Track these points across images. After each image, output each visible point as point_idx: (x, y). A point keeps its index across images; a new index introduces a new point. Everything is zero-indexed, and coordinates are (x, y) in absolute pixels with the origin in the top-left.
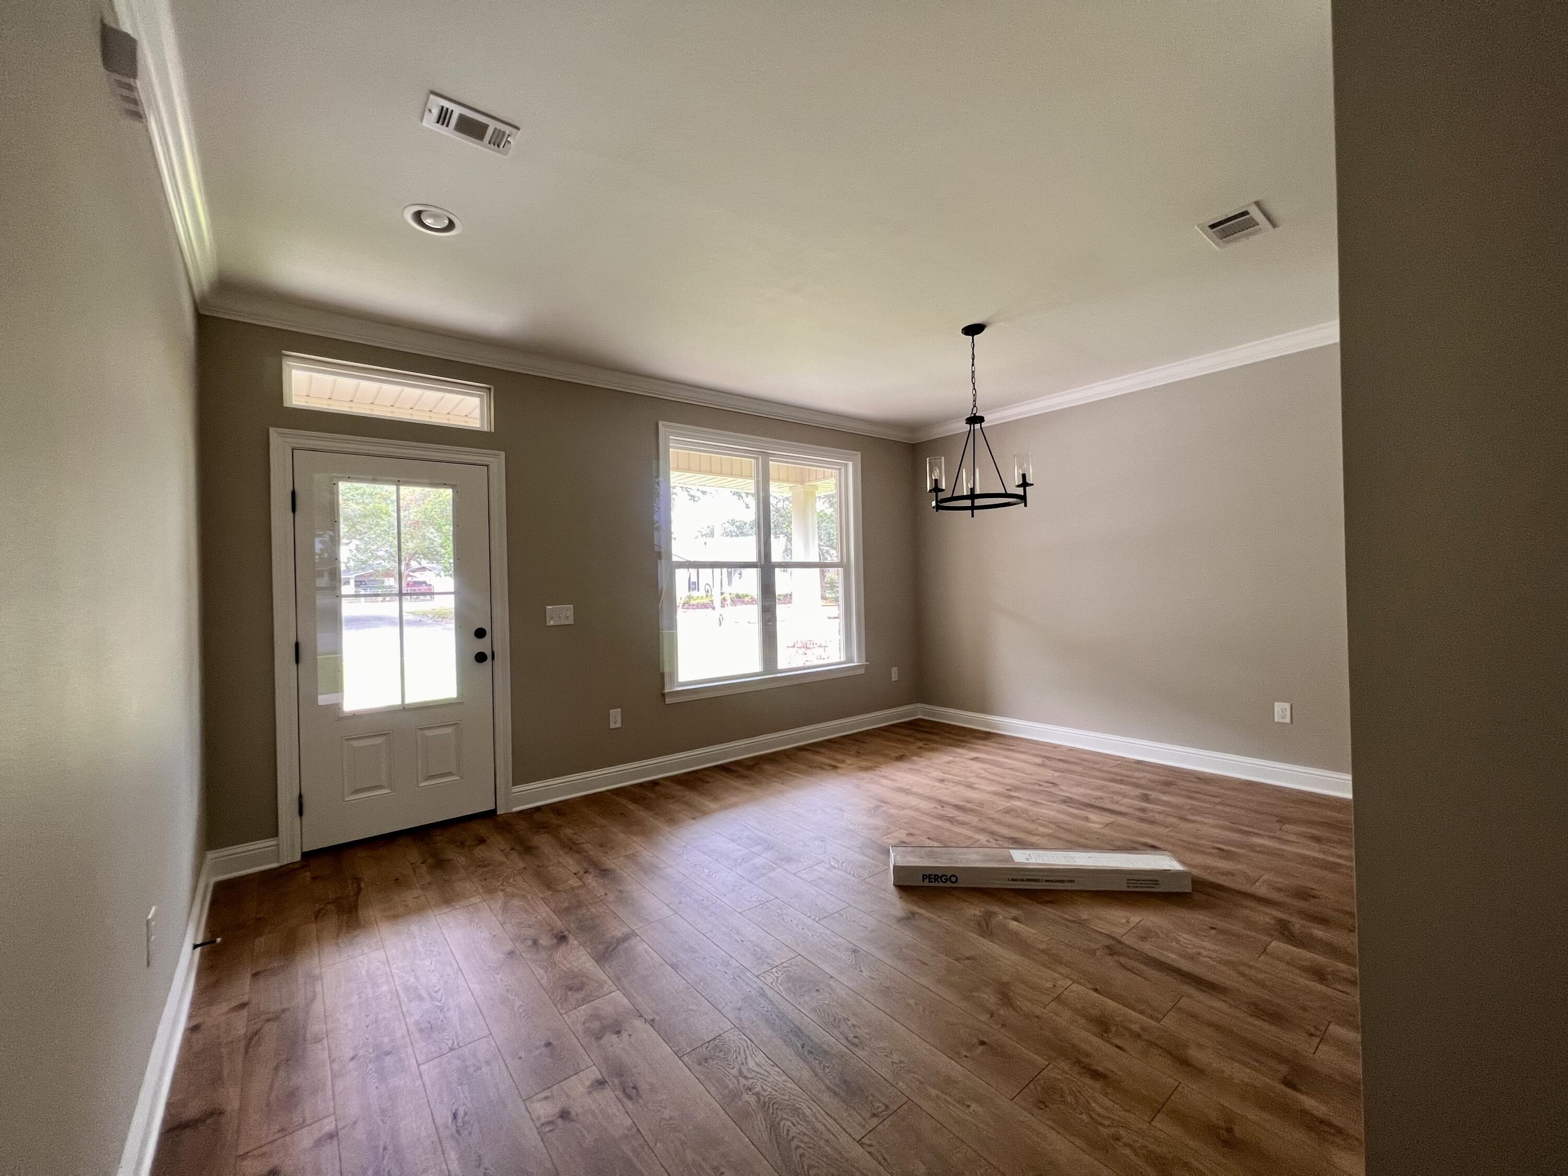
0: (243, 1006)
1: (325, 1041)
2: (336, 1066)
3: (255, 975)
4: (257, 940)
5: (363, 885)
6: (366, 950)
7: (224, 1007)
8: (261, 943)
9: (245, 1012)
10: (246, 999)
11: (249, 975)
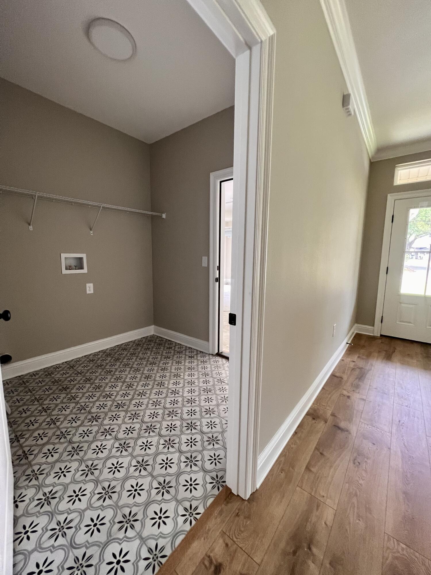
0: (354, 362)
1: (370, 381)
2: (370, 387)
3: (358, 357)
4: (361, 350)
5: (396, 351)
6: (390, 367)
7: (349, 359)
8: (362, 351)
9: (354, 363)
10: (355, 361)
11: (357, 357)
